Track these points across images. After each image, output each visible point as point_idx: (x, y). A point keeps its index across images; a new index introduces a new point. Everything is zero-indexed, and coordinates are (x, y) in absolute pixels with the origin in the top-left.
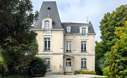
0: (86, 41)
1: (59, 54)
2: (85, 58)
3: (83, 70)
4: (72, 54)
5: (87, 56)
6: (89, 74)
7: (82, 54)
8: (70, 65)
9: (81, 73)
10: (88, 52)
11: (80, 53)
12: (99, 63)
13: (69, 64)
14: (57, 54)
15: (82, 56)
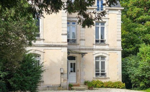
0: (105, 22)
1: (59, 46)
2: (104, 55)
3: (100, 79)
4: (78, 47)
5: (107, 52)
6: (113, 88)
7: (98, 47)
8: (73, 70)
9: (98, 85)
10: (109, 44)
11: (94, 46)
12: (127, 65)
13: (71, 67)
14: (55, 46)
15: (97, 52)
